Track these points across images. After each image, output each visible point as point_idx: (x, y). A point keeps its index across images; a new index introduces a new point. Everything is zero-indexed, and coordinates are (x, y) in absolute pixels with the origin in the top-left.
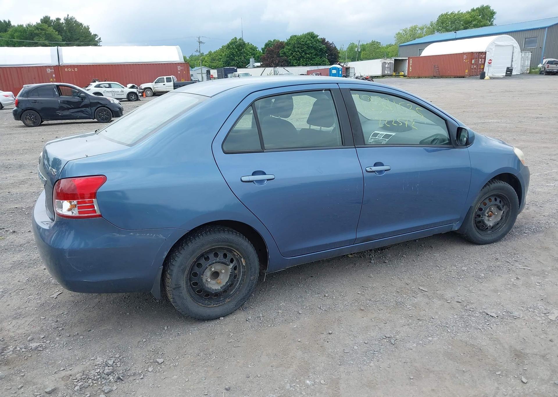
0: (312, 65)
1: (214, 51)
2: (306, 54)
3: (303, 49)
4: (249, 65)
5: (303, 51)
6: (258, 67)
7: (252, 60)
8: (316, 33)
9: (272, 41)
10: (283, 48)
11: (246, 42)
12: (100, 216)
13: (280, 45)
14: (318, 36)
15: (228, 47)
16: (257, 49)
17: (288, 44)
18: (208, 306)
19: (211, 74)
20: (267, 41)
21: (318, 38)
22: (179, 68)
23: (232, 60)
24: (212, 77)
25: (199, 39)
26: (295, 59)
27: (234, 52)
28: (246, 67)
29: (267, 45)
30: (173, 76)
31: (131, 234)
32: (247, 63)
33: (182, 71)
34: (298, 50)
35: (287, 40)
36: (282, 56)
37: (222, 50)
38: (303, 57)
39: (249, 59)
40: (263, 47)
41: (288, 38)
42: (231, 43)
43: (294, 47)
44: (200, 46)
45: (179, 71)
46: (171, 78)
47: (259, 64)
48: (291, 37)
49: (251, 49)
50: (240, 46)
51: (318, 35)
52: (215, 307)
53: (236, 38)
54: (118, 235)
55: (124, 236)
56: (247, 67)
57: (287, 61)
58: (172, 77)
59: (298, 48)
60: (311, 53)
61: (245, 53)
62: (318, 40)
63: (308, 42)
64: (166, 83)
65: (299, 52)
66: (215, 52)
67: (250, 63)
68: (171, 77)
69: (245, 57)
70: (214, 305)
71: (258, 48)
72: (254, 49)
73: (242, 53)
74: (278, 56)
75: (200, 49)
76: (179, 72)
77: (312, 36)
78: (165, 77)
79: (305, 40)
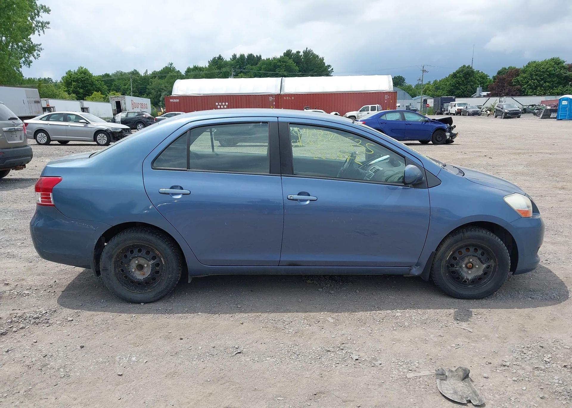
0: (552, 94)
1: (440, 80)
2: (545, 82)
3: (542, 77)
4: (475, 94)
5: (542, 79)
6: (484, 96)
7: (479, 89)
8: (562, 59)
9: (507, 68)
10: (518, 75)
11: (475, 70)
12: (53, 205)
13: (514, 72)
14: (564, 62)
15: (454, 76)
16: (488, 77)
17: (524, 71)
18: (132, 291)
19: (427, 104)
20: (500, 69)
21: (564, 64)
22: (386, 97)
23: (457, 89)
24: (427, 106)
25: (423, 68)
26: (530, 88)
27: (460, 81)
28: (472, 96)
29: (499, 73)
30: (378, 105)
31: (73, 222)
32: (474, 92)
33: (388, 100)
34: (536, 78)
35: (524, 67)
36: (515, 85)
37: (447, 79)
38: (541, 86)
39: (476, 89)
40: (495, 74)
41: (526, 64)
42: (458, 72)
43: (531, 75)
44: (423, 75)
45: (386, 100)
46: (375, 107)
47: (485, 93)
48: (529, 64)
49: (481, 77)
50: (467, 74)
51: (565, 61)
52: (138, 293)
53: (464, 66)
54: (64, 221)
55: (68, 222)
56: (472, 97)
57: (519, 90)
59: (536, 75)
60: (553, 81)
61: (472, 81)
62: (563, 67)
63: (550, 69)
64: (370, 112)
65: (537, 80)
67: (476, 92)
69: (471, 85)
70: (137, 291)
71: (489, 76)
72: (484, 77)
73: (469, 82)
74: (510, 84)
75: (422, 78)
77: (557, 62)
78: (370, 106)
79: (547, 66)
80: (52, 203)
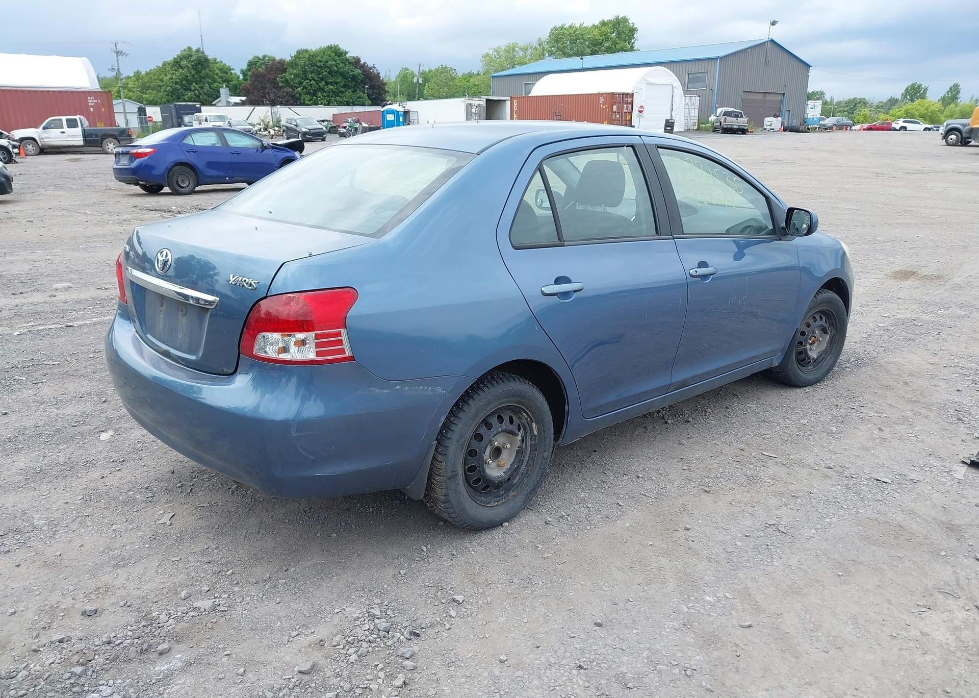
0: (340, 104)
1: (146, 72)
2: (327, 84)
3: (321, 76)
4: (219, 99)
5: (322, 79)
6: (236, 104)
7: (224, 91)
8: (343, 47)
9: (261, 58)
10: (284, 71)
11: (210, 57)
12: (351, 358)
13: (279, 67)
14: (346, 53)
15: (176, 63)
16: (233, 72)
17: (293, 64)
18: (488, 505)
19: (148, 116)
20: (250, 58)
21: (347, 56)
22: (91, 101)
23: (186, 90)
24: (150, 121)
25: (116, 46)
26: (307, 93)
27: (188, 75)
28: (213, 103)
29: (251, 64)
30: (82, 117)
32: (215, 96)
33: (96, 106)
34: (311, 77)
35: (292, 57)
36: (282, 87)
37: (162, 70)
38: (322, 90)
39: (219, 90)
40: (245, 67)
41: (294, 53)
42: (181, 58)
43: (305, 72)
44: (118, 60)
45: (92, 106)
46: (76, 120)
47: (237, 99)
48: (299, 52)
49: (220, 70)
50: (199, 64)
51: (347, 51)
52: (497, 505)
53: (190, 48)
54: (378, 391)
55: (387, 391)
56: (215, 105)
57: (293, 97)
58: (80, 119)
59: (312, 72)
60: (336, 83)
61: (209, 77)
62: (347, 60)
63: (330, 63)
64: (65, 129)
65: (315, 81)
66: (147, 74)
67: (220, 97)
68: (77, 117)
69: (210, 84)
70: (494, 503)
71: (233, 70)
72: (226, 70)
73: (203, 78)
74: (275, 84)
75: (118, 66)
76: (92, 109)
77: (337, 52)
78: (64, 118)
79: (324, 59)
80: (348, 353)
